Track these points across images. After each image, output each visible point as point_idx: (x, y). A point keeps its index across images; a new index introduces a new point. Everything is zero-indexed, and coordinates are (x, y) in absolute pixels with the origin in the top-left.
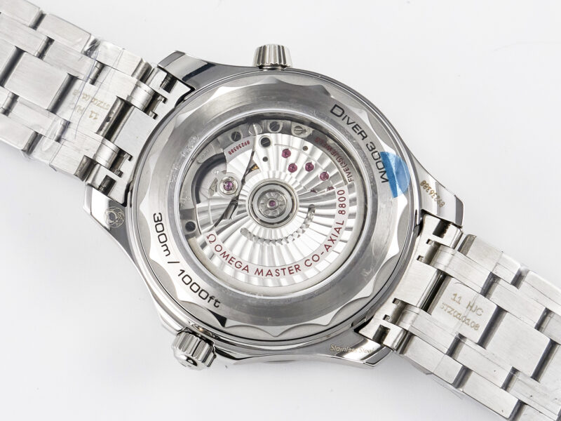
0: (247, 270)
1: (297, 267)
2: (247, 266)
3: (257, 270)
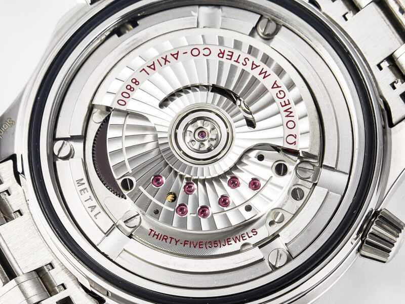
0: (275, 83)
1: (221, 55)
2: (273, 88)
3: (264, 77)
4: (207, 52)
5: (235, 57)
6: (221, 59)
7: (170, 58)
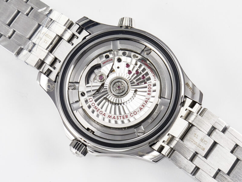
2: (105, 114)
4: (132, 115)
5: (122, 117)
6: (126, 115)
7: (142, 107)
